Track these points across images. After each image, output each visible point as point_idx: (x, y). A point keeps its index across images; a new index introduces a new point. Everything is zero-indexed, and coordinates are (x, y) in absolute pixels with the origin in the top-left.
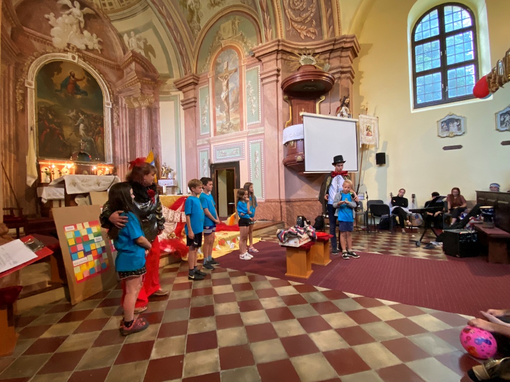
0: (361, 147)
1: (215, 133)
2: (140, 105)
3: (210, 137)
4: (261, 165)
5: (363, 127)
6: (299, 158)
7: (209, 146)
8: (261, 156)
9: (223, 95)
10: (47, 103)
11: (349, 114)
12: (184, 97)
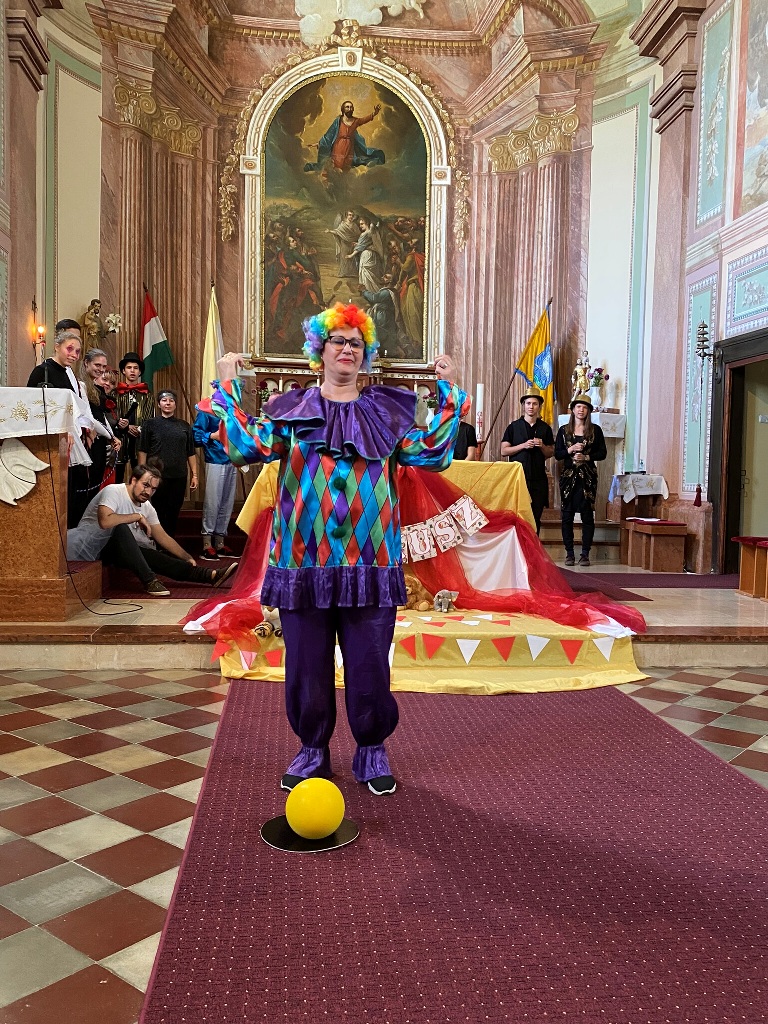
1: (740, 204)
3: (723, 224)
7: (716, 266)
10: (286, 206)
12: (665, 79)
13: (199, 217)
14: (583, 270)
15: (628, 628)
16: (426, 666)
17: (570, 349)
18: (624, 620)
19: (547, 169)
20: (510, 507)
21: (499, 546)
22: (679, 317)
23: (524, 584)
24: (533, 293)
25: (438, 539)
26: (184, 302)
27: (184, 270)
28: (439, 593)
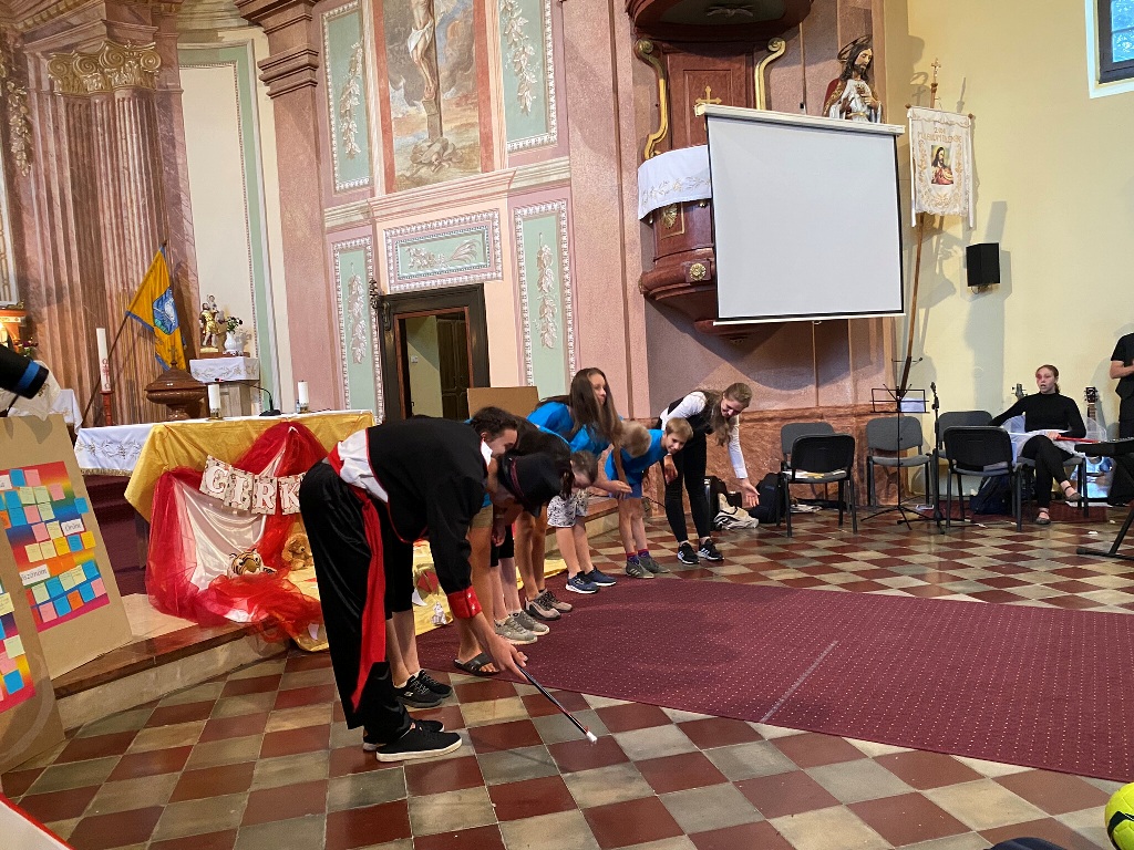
0: (914, 224)
1: (391, 183)
2: (108, 82)
3: (373, 195)
4: (563, 296)
5: (920, 155)
6: (697, 270)
7: (369, 229)
8: (562, 266)
9: (416, 41)
11: (870, 107)
12: (272, 49)
14: (184, 213)
19: (126, 103)
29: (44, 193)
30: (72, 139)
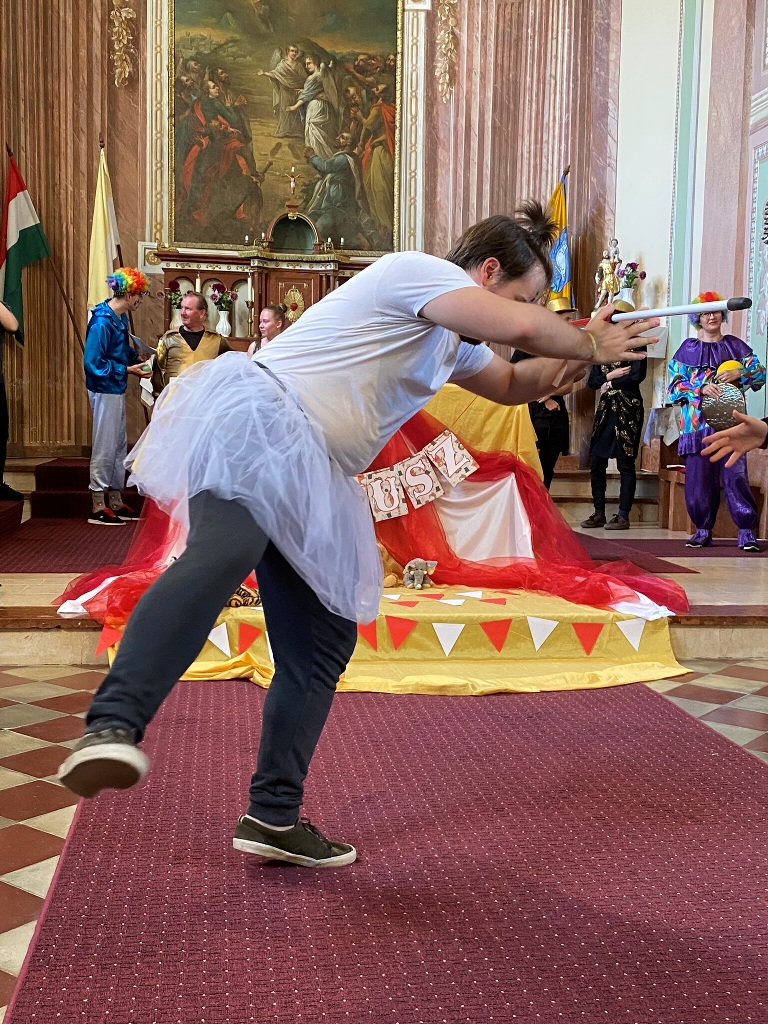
10: (204, 38)
13: (83, 53)
14: (610, 127)
15: (664, 608)
16: (392, 660)
17: (593, 237)
18: (658, 597)
20: (508, 446)
21: (493, 499)
22: (740, 192)
23: (525, 551)
24: (544, 160)
25: (410, 490)
26: (63, 170)
27: (63, 126)
28: (411, 563)
29: (463, 122)
30: (500, 49)
